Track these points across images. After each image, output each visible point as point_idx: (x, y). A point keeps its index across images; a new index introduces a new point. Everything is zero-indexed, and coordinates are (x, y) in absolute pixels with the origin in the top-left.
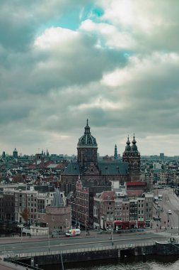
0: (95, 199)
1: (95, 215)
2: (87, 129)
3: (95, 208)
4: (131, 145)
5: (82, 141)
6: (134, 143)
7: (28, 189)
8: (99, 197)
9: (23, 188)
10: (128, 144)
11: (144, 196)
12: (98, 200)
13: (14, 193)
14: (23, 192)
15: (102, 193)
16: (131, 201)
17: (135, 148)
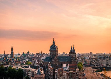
0: (55, 71)
1: (55, 78)
2: (54, 42)
3: (55, 75)
4: (73, 49)
5: (51, 48)
6: (74, 48)
7: (28, 67)
8: (57, 71)
9: (26, 67)
10: (72, 48)
11: (75, 70)
12: (57, 72)
13: (23, 69)
14: (26, 68)
15: (58, 69)
16: (70, 72)
17: (74, 50)
